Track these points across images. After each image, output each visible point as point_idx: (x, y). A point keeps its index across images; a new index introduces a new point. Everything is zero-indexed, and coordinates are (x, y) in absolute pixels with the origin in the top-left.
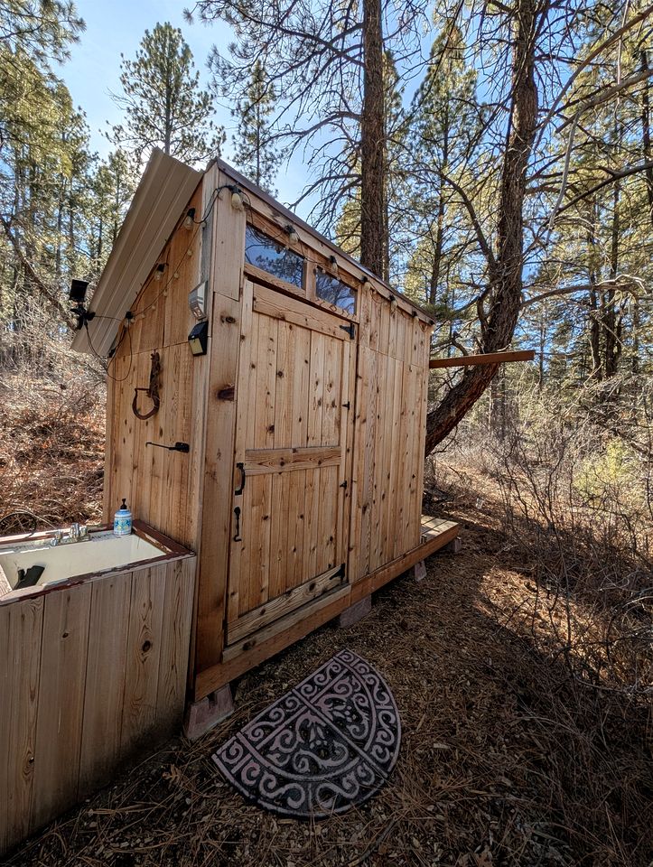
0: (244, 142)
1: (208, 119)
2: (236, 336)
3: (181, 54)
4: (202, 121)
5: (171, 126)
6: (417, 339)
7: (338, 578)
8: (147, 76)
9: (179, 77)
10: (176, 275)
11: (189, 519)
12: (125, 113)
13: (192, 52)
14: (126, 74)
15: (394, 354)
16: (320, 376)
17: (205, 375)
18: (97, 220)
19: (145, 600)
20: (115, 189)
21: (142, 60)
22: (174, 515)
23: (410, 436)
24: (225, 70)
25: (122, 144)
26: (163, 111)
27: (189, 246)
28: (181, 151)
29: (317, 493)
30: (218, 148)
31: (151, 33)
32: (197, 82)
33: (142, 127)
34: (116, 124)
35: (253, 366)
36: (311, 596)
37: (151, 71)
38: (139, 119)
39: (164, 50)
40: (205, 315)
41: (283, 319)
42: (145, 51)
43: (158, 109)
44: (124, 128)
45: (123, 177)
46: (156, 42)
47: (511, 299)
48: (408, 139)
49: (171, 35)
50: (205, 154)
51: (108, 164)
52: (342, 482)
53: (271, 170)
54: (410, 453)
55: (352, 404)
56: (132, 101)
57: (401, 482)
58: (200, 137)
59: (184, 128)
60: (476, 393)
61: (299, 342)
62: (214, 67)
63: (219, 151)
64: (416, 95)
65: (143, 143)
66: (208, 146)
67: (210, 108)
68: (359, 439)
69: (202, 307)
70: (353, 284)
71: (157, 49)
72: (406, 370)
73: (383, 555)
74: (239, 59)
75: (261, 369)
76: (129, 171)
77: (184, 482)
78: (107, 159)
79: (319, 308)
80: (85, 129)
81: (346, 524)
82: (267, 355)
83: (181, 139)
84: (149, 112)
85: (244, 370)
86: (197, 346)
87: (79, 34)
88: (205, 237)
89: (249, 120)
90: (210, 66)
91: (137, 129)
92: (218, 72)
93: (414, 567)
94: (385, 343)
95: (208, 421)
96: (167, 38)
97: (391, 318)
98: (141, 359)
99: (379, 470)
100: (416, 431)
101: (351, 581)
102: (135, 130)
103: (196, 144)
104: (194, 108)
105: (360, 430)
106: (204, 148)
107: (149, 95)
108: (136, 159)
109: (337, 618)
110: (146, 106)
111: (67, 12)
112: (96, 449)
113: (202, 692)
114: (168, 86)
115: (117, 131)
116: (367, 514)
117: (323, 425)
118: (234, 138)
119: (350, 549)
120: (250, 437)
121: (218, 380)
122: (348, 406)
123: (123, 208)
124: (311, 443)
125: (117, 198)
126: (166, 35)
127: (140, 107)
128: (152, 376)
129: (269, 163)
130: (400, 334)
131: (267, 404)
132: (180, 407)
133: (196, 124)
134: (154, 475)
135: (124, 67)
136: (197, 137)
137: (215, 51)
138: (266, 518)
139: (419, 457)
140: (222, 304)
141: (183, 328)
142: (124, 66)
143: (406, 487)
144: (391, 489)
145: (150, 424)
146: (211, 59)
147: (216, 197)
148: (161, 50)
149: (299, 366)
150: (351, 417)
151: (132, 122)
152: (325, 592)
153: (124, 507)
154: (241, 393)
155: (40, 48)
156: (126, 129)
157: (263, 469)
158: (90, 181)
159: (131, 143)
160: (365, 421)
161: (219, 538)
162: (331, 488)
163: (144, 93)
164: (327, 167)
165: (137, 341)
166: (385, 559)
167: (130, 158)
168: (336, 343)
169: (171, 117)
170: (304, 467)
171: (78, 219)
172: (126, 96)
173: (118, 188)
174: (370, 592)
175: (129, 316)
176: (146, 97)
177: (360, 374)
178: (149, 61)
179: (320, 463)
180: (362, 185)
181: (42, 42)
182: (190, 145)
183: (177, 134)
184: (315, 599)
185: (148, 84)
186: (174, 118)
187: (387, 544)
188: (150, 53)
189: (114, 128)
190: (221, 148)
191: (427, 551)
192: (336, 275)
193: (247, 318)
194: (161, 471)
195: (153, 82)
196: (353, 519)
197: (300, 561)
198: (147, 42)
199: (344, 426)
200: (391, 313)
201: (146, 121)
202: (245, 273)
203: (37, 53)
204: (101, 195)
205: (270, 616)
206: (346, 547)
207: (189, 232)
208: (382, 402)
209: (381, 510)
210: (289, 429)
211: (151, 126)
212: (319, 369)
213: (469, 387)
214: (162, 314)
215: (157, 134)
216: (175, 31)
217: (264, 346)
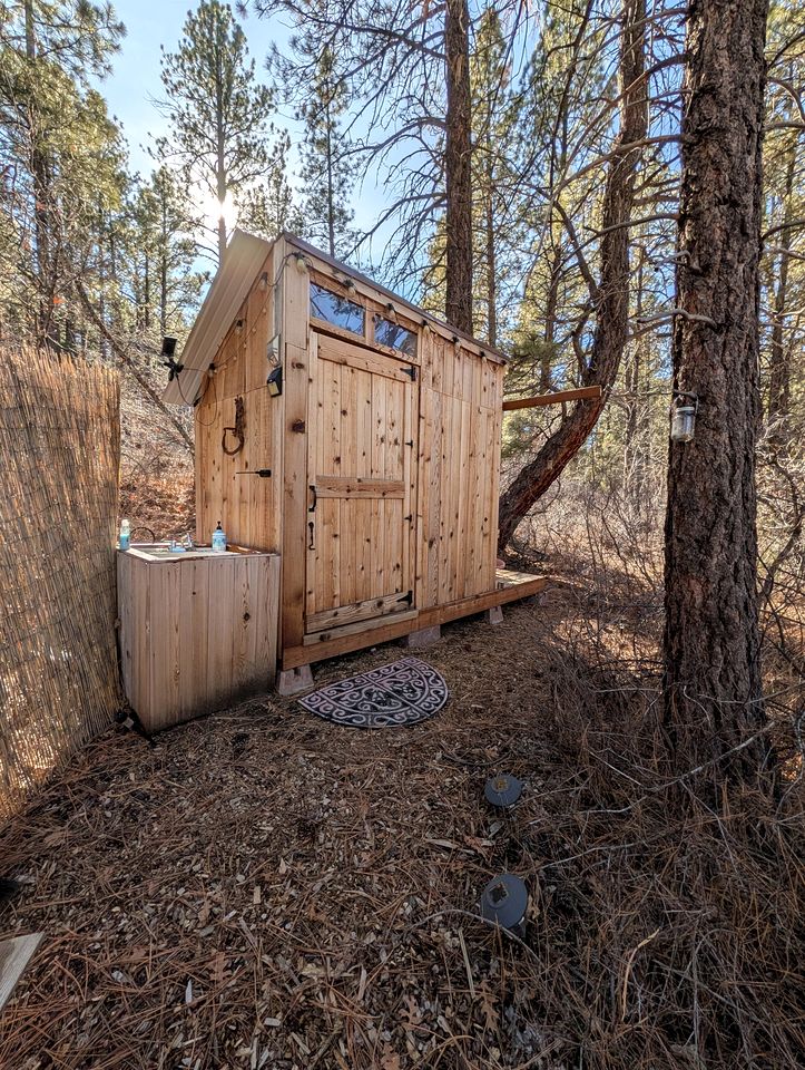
0: (312, 151)
1: (268, 121)
2: (305, 379)
3: (231, 39)
4: (261, 123)
5: (224, 133)
6: (487, 380)
7: (406, 603)
8: (193, 71)
9: (230, 71)
10: (254, 330)
11: (274, 530)
12: (170, 121)
13: (245, 35)
14: (168, 71)
15: (460, 396)
16: (382, 415)
17: (281, 413)
18: (142, 258)
19: (244, 581)
20: (161, 216)
21: (185, 51)
22: (260, 531)
23: (482, 478)
24: (288, 70)
25: (167, 160)
26: (213, 114)
27: (264, 305)
28: (237, 164)
29: (382, 521)
30: (281, 158)
31: (195, 13)
32: (252, 74)
33: (190, 136)
34: (160, 135)
35: (320, 405)
36: (379, 612)
37: (196, 64)
38: (186, 127)
39: (211, 35)
40: (279, 363)
41: (345, 364)
42: (188, 39)
43: (207, 111)
44: (168, 139)
45: (169, 200)
46: (201, 26)
47: (614, 332)
48: (517, 127)
49: (219, 15)
50: (266, 165)
51: (152, 186)
52: (407, 515)
53: (346, 184)
54: (481, 496)
55: (415, 442)
56: (176, 105)
57: (472, 523)
58: (259, 145)
59: (240, 134)
60: (575, 441)
61: (360, 385)
62: (273, 68)
63: (283, 162)
64: (526, 70)
65: (193, 158)
66: (270, 155)
67: (270, 106)
68: (424, 475)
69: (277, 356)
70: (412, 328)
71: (203, 35)
72: (475, 411)
73: (453, 592)
74: (301, 56)
75: (327, 407)
76: (176, 194)
77: (268, 501)
78: (150, 180)
79: (379, 352)
80: (123, 144)
81: (413, 554)
82: (333, 396)
83: (236, 149)
84: (197, 116)
85: (313, 407)
86: (274, 389)
87: (120, 41)
88: (276, 297)
89: (318, 122)
90: (268, 67)
91: (184, 140)
92: (278, 74)
93: (488, 610)
94: (449, 384)
95: (285, 447)
96: (215, 19)
97: (456, 359)
98: (225, 407)
99: (445, 508)
100: (488, 475)
101: (419, 608)
102: (181, 142)
103: (254, 153)
104: (250, 107)
105: (424, 468)
106: (264, 160)
107: (196, 96)
108: (184, 179)
109: (406, 637)
110: (194, 111)
111: (105, 17)
112: (172, 511)
113: (289, 664)
114: (219, 83)
115: (160, 145)
116: (434, 549)
117: (385, 462)
118: (300, 147)
119: (416, 578)
120: (320, 466)
121: (292, 416)
122: (411, 444)
123: (171, 240)
124: (375, 475)
125: (164, 228)
126: (213, 16)
127: (186, 111)
128: (237, 417)
129: (343, 175)
130: (467, 375)
131: (333, 439)
132: (262, 440)
133: (253, 128)
134: (242, 501)
135: (165, 62)
136: (255, 145)
137: (274, 49)
138: (336, 536)
139: (492, 500)
140: (293, 353)
141: (262, 374)
142: (165, 60)
143: (478, 529)
144: (460, 529)
145: (237, 460)
146: (270, 60)
147: (285, 264)
148: (208, 35)
149: (362, 405)
150: (415, 455)
151: (178, 131)
152: (392, 611)
153: (219, 528)
154: (310, 427)
155: (78, 63)
156: (171, 140)
157: (332, 493)
158: (132, 208)
159: (179, 157)
160: (429, 459)
161: (297, 545)
162: (396, 519)
163: (190, 92)
164: (409, 182)
165: (220, 389)
166: (455, 595)
167: (178, 179)
168: (398, 385)
169: (224, 122)
170: (368, 496)
171: (120, 257)
172: (169, 100)
173: (165, 216)
174: (438, 622)
175: (212, 367)
176: (192, 98)
177: (422, 414)
178: (195, 51)
179: (384, 494)
180: (446, 206)
181: (79, 55)
182: (247, 155)
183: (232, 144)
184: (383, 615)
185: (194, 81)
186: (227, 123)
187: (458, 581)
188: (194, 40)
189: (158, 141)
190: (285, 157)
191: (504, 598)
192: (395, 320)
193: (313, 364)
194: (248, 496)
195: (201, 78)
196: (419, 551)
197: (367, 580)
198: (190, 29)
199: (407, 462)
200: (455, 354)
201: (194, 129)
202: (311, 326)
203: (75, 68)
204: (144, 224)
205: (342, 619)
206: (413, 576)
207: (263, 292)
208: (447, 442)
209: (450, 548)
210: (354, 461)
211: (200, 135)
212: (381, 409)
213: (567, 436)
214: (242, 365)
215: (209, 145)
216: (223, 8)
217: (329, 387)
